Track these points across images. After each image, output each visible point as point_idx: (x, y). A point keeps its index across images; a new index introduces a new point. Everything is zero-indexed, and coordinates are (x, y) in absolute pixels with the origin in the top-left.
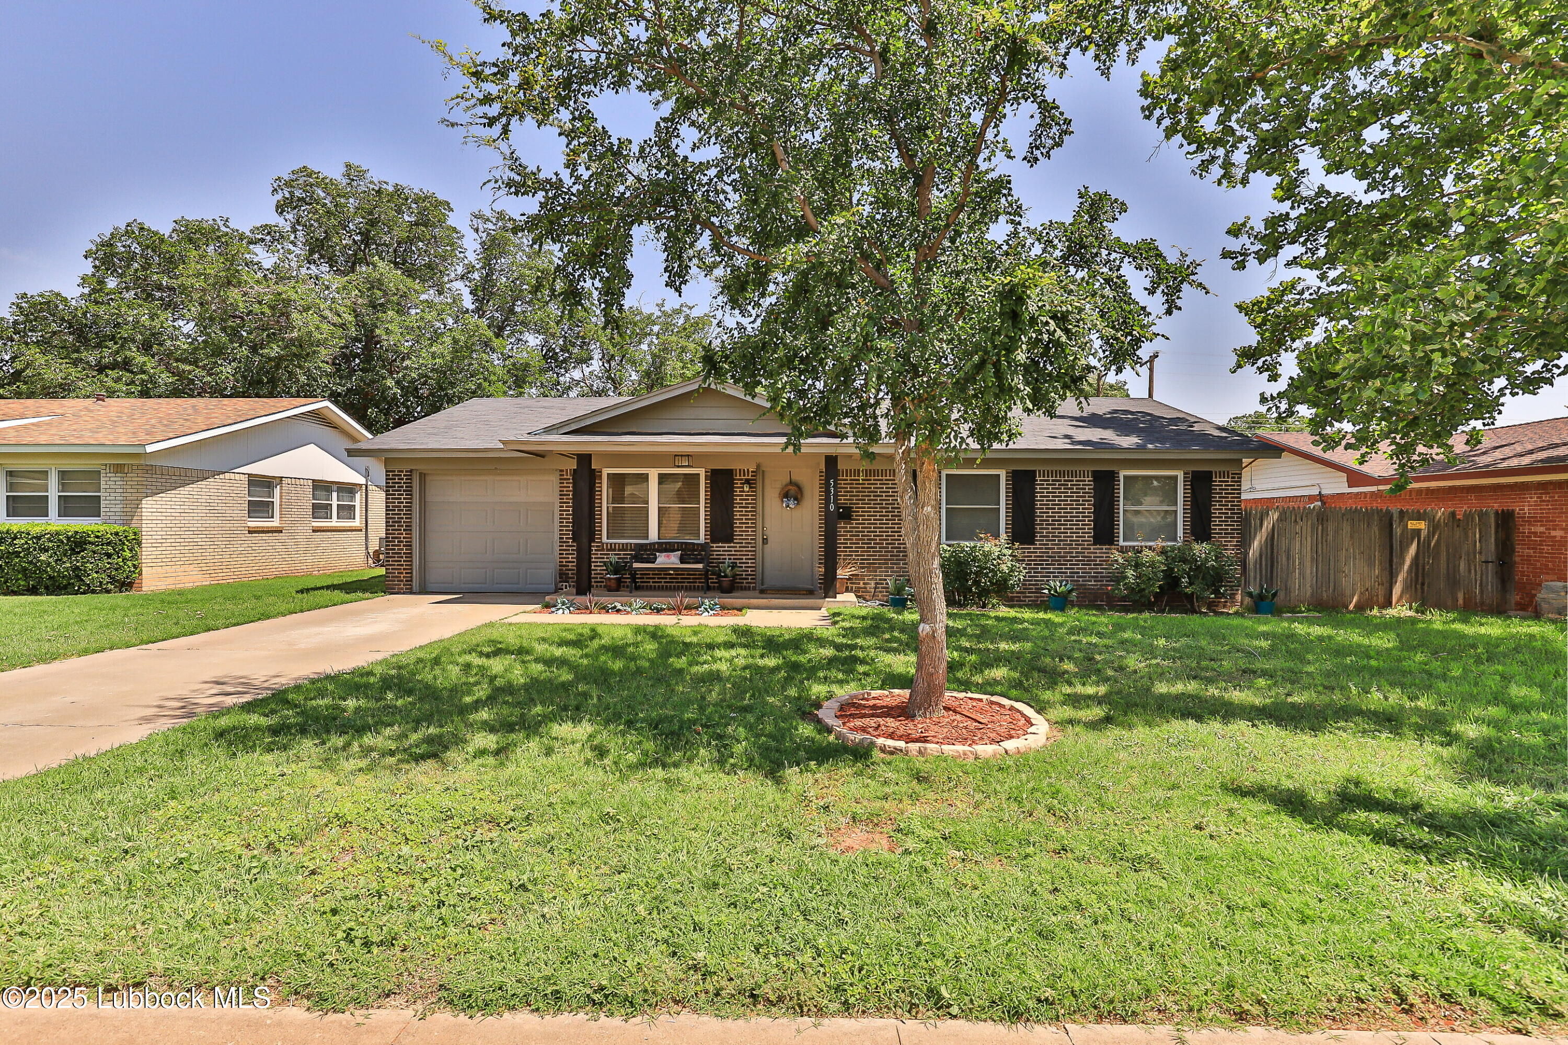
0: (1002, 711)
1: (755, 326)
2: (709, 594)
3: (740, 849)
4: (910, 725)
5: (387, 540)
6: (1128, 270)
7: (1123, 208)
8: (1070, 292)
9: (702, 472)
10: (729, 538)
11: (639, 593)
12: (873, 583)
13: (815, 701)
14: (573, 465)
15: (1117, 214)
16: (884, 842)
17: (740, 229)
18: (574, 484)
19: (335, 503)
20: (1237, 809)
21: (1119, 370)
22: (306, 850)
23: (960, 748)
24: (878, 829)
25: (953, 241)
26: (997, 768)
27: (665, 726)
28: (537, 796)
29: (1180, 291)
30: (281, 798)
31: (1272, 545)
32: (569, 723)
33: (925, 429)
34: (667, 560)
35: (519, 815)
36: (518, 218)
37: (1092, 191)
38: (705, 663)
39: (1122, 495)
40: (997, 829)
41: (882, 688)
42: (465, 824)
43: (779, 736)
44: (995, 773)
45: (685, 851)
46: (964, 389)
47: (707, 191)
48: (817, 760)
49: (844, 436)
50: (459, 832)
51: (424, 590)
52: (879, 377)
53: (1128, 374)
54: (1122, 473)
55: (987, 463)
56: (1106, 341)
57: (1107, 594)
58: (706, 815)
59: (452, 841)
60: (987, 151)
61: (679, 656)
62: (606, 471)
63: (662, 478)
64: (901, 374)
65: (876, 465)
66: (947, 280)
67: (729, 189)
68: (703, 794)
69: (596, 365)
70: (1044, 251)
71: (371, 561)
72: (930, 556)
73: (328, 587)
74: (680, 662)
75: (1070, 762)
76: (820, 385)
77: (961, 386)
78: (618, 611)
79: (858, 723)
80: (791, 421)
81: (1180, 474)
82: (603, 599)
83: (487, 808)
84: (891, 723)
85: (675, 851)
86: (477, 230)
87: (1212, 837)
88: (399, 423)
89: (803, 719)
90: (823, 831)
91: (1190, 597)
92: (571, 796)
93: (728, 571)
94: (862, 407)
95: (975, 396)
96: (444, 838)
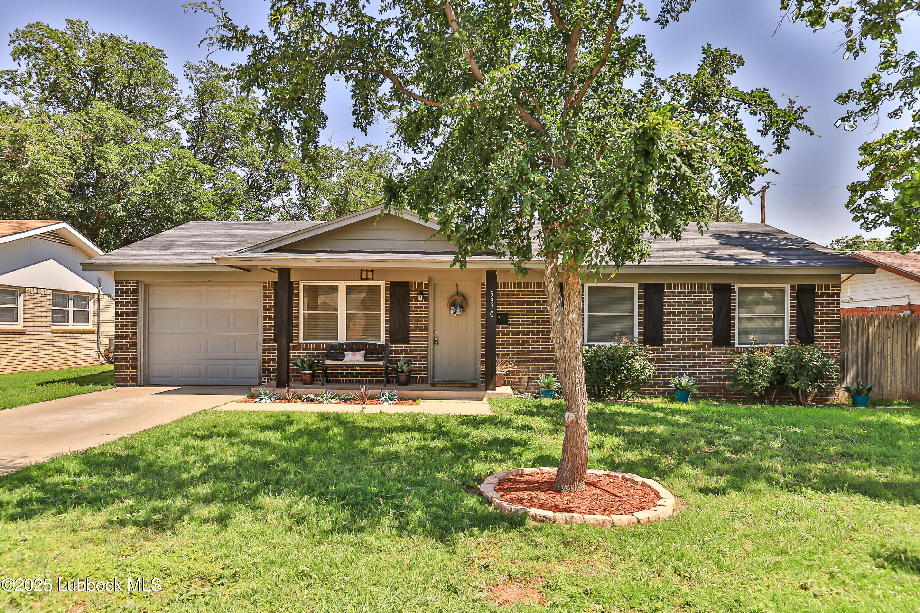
0: (635, 486)
1: (427, 161)
2: (389, 386)
3: (414, 602)
4: (558, 497)
5: (117, 341)
6: (744, 115)
7: (741, 62)
8: (695, 134)
9: (383, 284)
10: (406, 340)
11: (329, 386)
12: (526, 377)
13: (478, 477)
14: (275, 277)
15: (735, 67)
16: (536, 597)
17: (417, 79)
18: (276, 293)
19: (71, 309)
20: (836, 573)
21: (734, 199)
22: (44, 604)
23: (599, 517)
24: (530, 585)
25: (595, 90)
26: (631, 534)
27: (351, 498)
28: (242, 557)
29: (788, 133)
30: (23, 560)
31: (867, 347)
32: (271, 495)
33: (571, 249)
34: (353, 358)
35: (228, 572)
36: (229, 67)
37: (714, 48)
38: (385, 444)
39: (737, 304)
40: (631, 586)
41: (533, 466)
42: (181, 581)
43: (447, 507)
44: (629, 539)
45: (367, 603)
46: (603, 216)
47: (389, 46)
48: (479, 527)
49: (502, 254)
50: (176, 587)
51: (147, 383)
52: (533, 205)
53: (742, 202)
54: (738, 286)
55: (620, 277)
56: (724, 174)
57: (724, 388)
58: (385, 573)
59: (170, 596)
60: (625, 14)
61: (363, 438)
62: (302, 284)
63: (350, 290)
64: (550, 202)
65: (528, 279)
66: (590, 123)
67: (407, 45)
68: (383, 556)
69: (294, 194)
70: (673, 98)
71: (102, 359)
72: (574, 355)
73: (64, 381)
74: (365, 444)
75: (693, 530)
76: (483, 212)
77: (601, 213)
78: (312, 401)
79: (514, 495)
80: (458, 241)
81: (787, 287)
82: (299, 391)
83: (202, 567)
84: (542, 495)
85: (359, 603)
86: (191, 78)
87: (815, 596)
88: (127, 242)
89: (467, 492)
90: (484, 586)
91: (796, 391)
92: (272, 557)
93: (405, 368)
94: (518, 230)
95: (613, 222)
96: (163, 593)
